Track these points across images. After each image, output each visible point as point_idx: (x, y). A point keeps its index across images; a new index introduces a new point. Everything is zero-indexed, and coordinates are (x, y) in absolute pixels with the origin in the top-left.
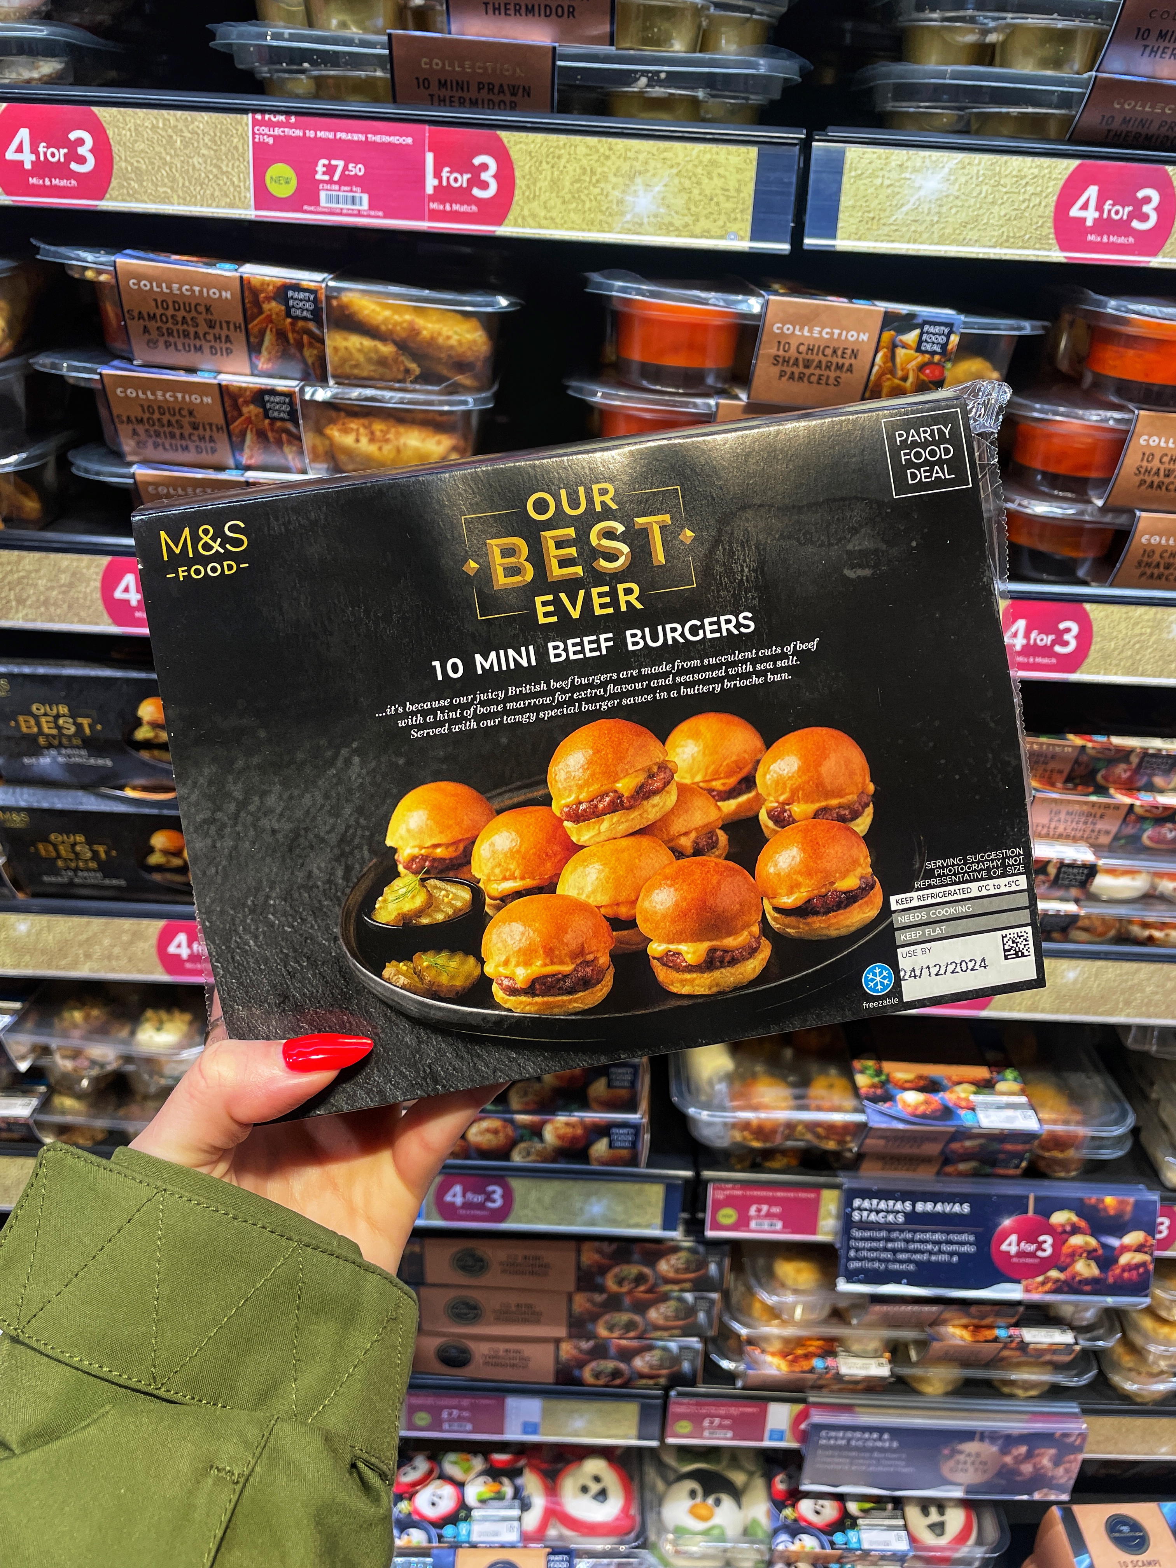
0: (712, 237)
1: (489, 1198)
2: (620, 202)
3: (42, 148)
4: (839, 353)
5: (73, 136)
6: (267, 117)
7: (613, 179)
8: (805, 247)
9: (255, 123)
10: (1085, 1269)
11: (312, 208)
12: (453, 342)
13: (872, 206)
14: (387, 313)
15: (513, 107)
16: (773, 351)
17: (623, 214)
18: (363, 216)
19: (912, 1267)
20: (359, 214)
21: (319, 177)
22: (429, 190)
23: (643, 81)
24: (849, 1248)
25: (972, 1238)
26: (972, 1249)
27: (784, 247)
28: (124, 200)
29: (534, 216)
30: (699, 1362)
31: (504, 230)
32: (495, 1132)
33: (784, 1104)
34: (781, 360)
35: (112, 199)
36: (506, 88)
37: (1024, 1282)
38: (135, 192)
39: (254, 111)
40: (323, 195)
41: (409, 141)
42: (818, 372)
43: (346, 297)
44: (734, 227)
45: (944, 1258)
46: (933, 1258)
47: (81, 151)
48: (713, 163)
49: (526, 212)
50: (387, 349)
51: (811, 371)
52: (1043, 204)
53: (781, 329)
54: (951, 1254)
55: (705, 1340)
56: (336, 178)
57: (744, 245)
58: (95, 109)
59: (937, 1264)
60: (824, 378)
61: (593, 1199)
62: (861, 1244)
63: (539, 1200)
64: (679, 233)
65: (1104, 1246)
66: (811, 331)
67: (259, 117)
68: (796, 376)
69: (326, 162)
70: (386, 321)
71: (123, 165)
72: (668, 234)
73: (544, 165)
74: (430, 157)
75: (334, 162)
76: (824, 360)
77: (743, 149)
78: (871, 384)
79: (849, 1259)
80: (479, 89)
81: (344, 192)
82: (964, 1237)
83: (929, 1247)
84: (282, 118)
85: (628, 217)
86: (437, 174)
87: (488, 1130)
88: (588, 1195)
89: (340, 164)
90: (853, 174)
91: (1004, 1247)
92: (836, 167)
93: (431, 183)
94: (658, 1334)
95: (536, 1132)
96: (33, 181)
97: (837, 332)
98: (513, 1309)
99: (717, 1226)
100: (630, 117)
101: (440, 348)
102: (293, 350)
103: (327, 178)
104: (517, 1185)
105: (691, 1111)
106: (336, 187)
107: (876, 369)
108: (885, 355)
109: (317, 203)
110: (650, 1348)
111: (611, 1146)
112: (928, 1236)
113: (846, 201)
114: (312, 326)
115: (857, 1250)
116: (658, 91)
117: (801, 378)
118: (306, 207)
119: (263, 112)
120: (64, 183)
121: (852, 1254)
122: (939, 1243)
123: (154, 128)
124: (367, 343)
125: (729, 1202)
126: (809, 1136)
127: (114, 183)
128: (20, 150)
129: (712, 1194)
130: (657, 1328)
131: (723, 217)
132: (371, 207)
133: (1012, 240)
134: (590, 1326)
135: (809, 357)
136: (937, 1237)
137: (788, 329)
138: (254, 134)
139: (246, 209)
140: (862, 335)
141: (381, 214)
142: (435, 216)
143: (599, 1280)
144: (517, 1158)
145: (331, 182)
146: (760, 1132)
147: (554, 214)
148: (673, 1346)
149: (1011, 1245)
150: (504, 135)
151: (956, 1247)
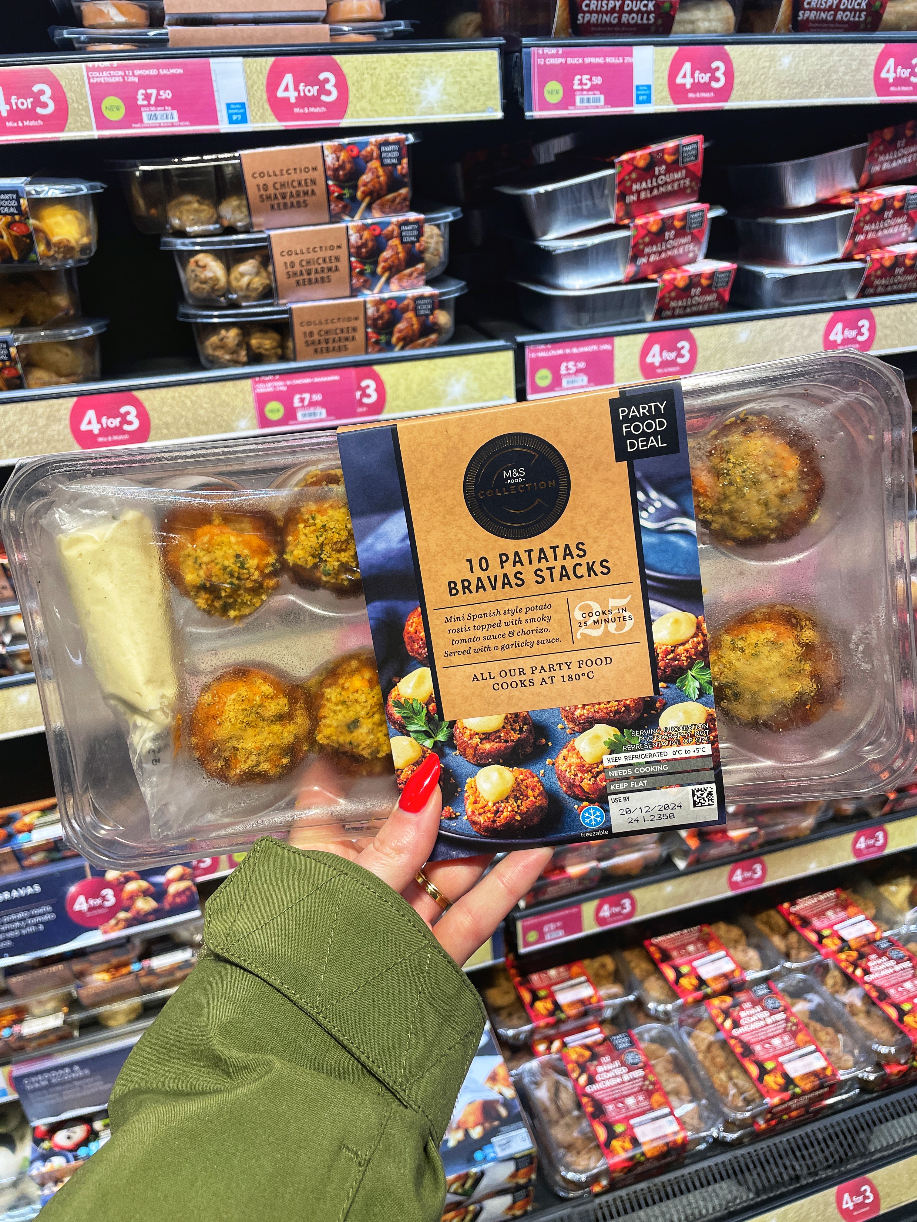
10: (144, 905)
19: (9, 943)
25: (49, 908)
26: (53, 916)
37: (102, 927)
45: (30, 930)
46: (24, 932)
54: (36, 925)
59: (28, 935)
65: (154, 884)
82: (43, 909)
83: (17, 924)
91: (77, 907)
112: (13, 917)
122: (23, 919)
136: (20, 915)
149: (81, 905)
151: (39, 919)
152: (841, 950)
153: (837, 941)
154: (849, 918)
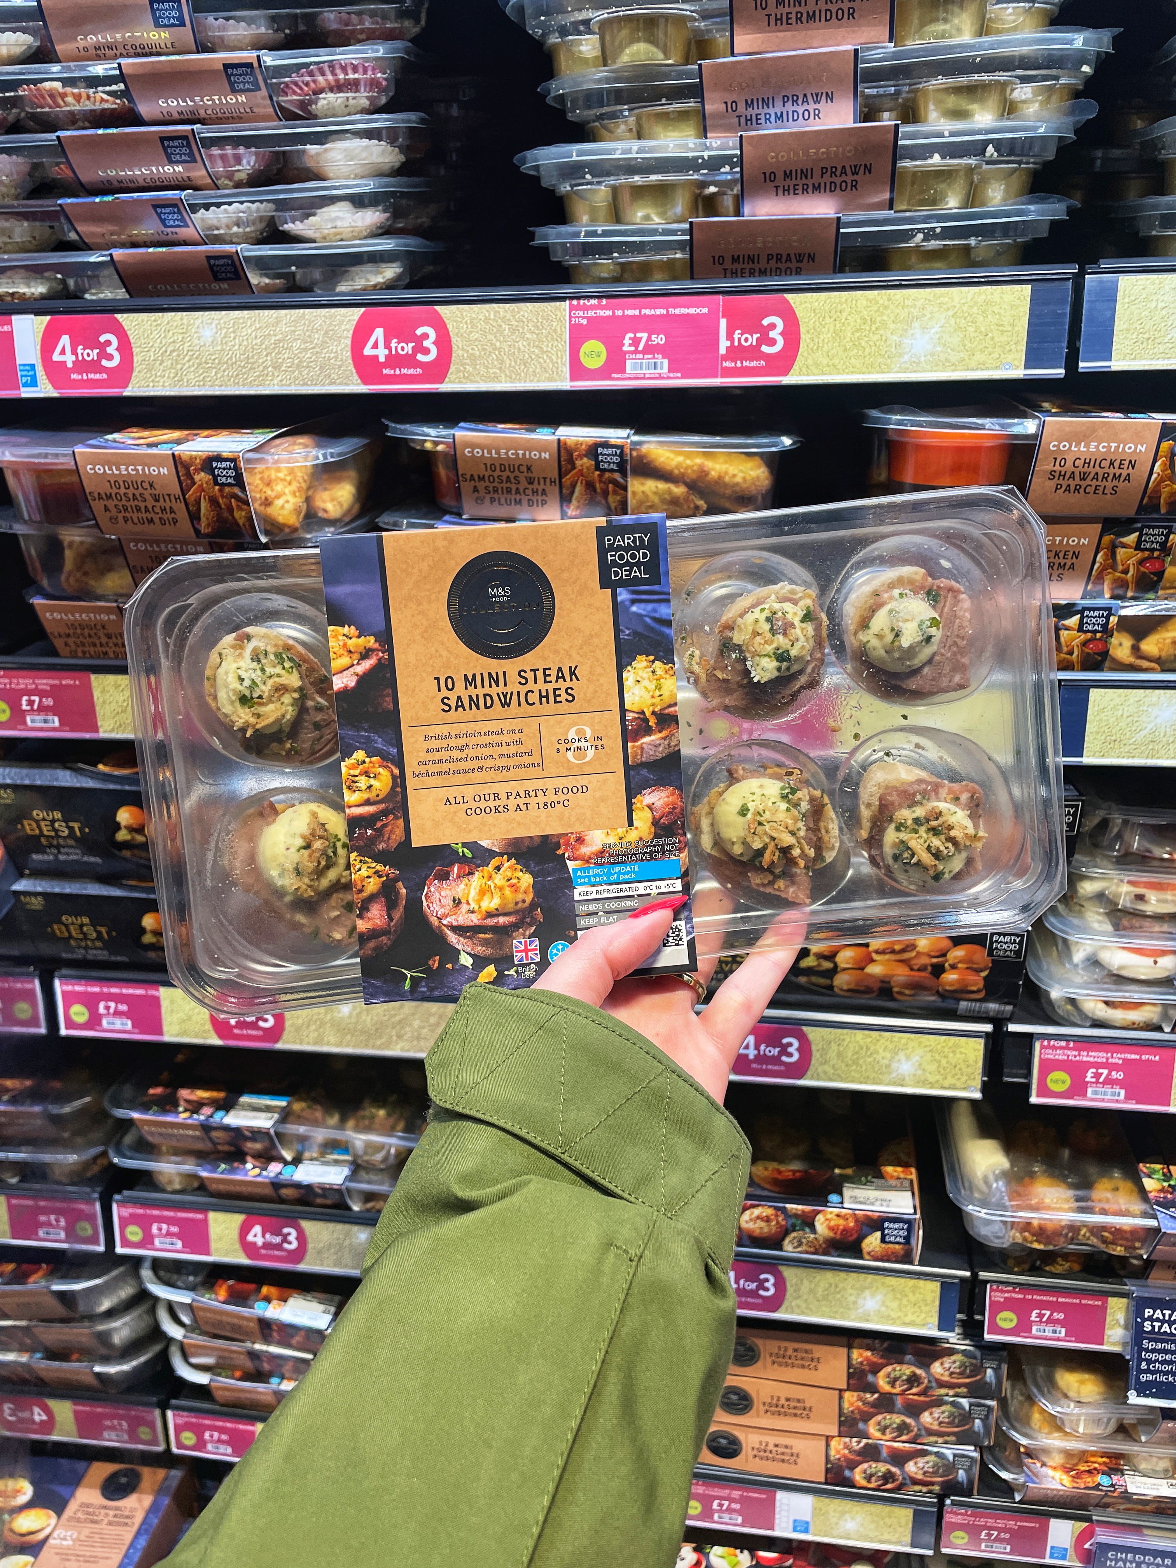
0: (987, 369)
1: (761, 1286)
2: (898, 345)
3: (393, 344)
4: (1117, 464)
5: (419, 332)
6: (582, 302)
7: (892, 326)
8: (1080, 370)
9: (572, 308)
11: (619, 376)
12: (738, 479)
13: (1147, 328)
14: (680, 459)
15: (798, 272)
16: (1050, 467)
17: (901, 355)
18: (664, 378)
20: (660, 377)
21: (625, 348)
22: (722, 351)
23: (920, 236)
24: (1140, 1360)
27: (1060, 372)
28: (460, 382)
29: (817, 365)
30: (976, 1470)
31: (791, 379)
32: (767, 1220)
33: (1066, 1206)
34: (1057, 475)
35: (450, 382)
36: (793, 257)
38: (470, 374)
39: (571, 298)
40: (628, 363)
41: (705, 310)
42: (1094, 482)
43: (644, 449)
44: (1009, 358)
47: (426, 343)
48: (987, 302)
49: (810, 362)
50: (679, 490)
51: (1088, 482)
53: (1058, 446)
55: (981, 1449)
56: (640, 348)
57: (1019, 372)
58: (438, 308)
60: (1101, 489)
61: (867, 1293)
62: (1154, 1357)
63: (811, 1291)
64: (954, 367)
66: (1087, 446)
67: (575, 302)
68: (1072, 488)
69: (632, 335)
70: (678, 466)
71: (461, 353)
72: (944, 370)
73: (828, 320)
74: (723, 323)
75: (638, 335)
76: (1101, 472)
77: (1017, 287)
78: (1149, 491)
79: (1140, 1371)
80: (768, 260)
81: (648, 359)
84: (594, 302)
85: (906, 358)
86: (730, 336)
87: (758, 1218)
88: (862, 1289)
89: (645, 336)
90: (1127, 300)
92: (1110, 296)
93: (724, 345)
94: (933, 1439)
95: (808, 1222)
96: (386, 371)
97: (1113, 445)
98: (783, 1401)
99: (996, 1329)
100: (907, 268)
101: (726, 485)
102: (599, 498)
103: (633, 349)
104: (788, 1273)
105: (970, 1208)
106: (641, 356)
107: (1154, 476)
108: (1164, 463)
109: (623, 371)
110: (924, 1453)
111: (883, 1240)
113: (1119, 325)
114: (617, 476)
115: (1149, 1362)
116: (934, 244)
117: (1076, 490)
118: (613, 375)
119: (578, 298)
120: (411, 371)
121: (1144, 1366)
123: (487, 320)
124: (662, 486)
125: (1008, 1305)
126: (1094, 1241)
127: (452, 368)
128: (375, 346)
129: (991, 1295)
130: (931, 1433)
131: (998, 350)
132: (671, 370)
134: (861, 1425)
135: (1086, 469)
137: (1064, 446)
138: (571, 317)
139: (562, 381)
140: (1139, 447)
141: (679, 375)
142: (727, 372)
143: (870, 1378)
144: (789, 1248)
145: (636, 352)
146: (1041, 1233)
147: (836, 361)
148: (949, 1453)
150: (789, 297)
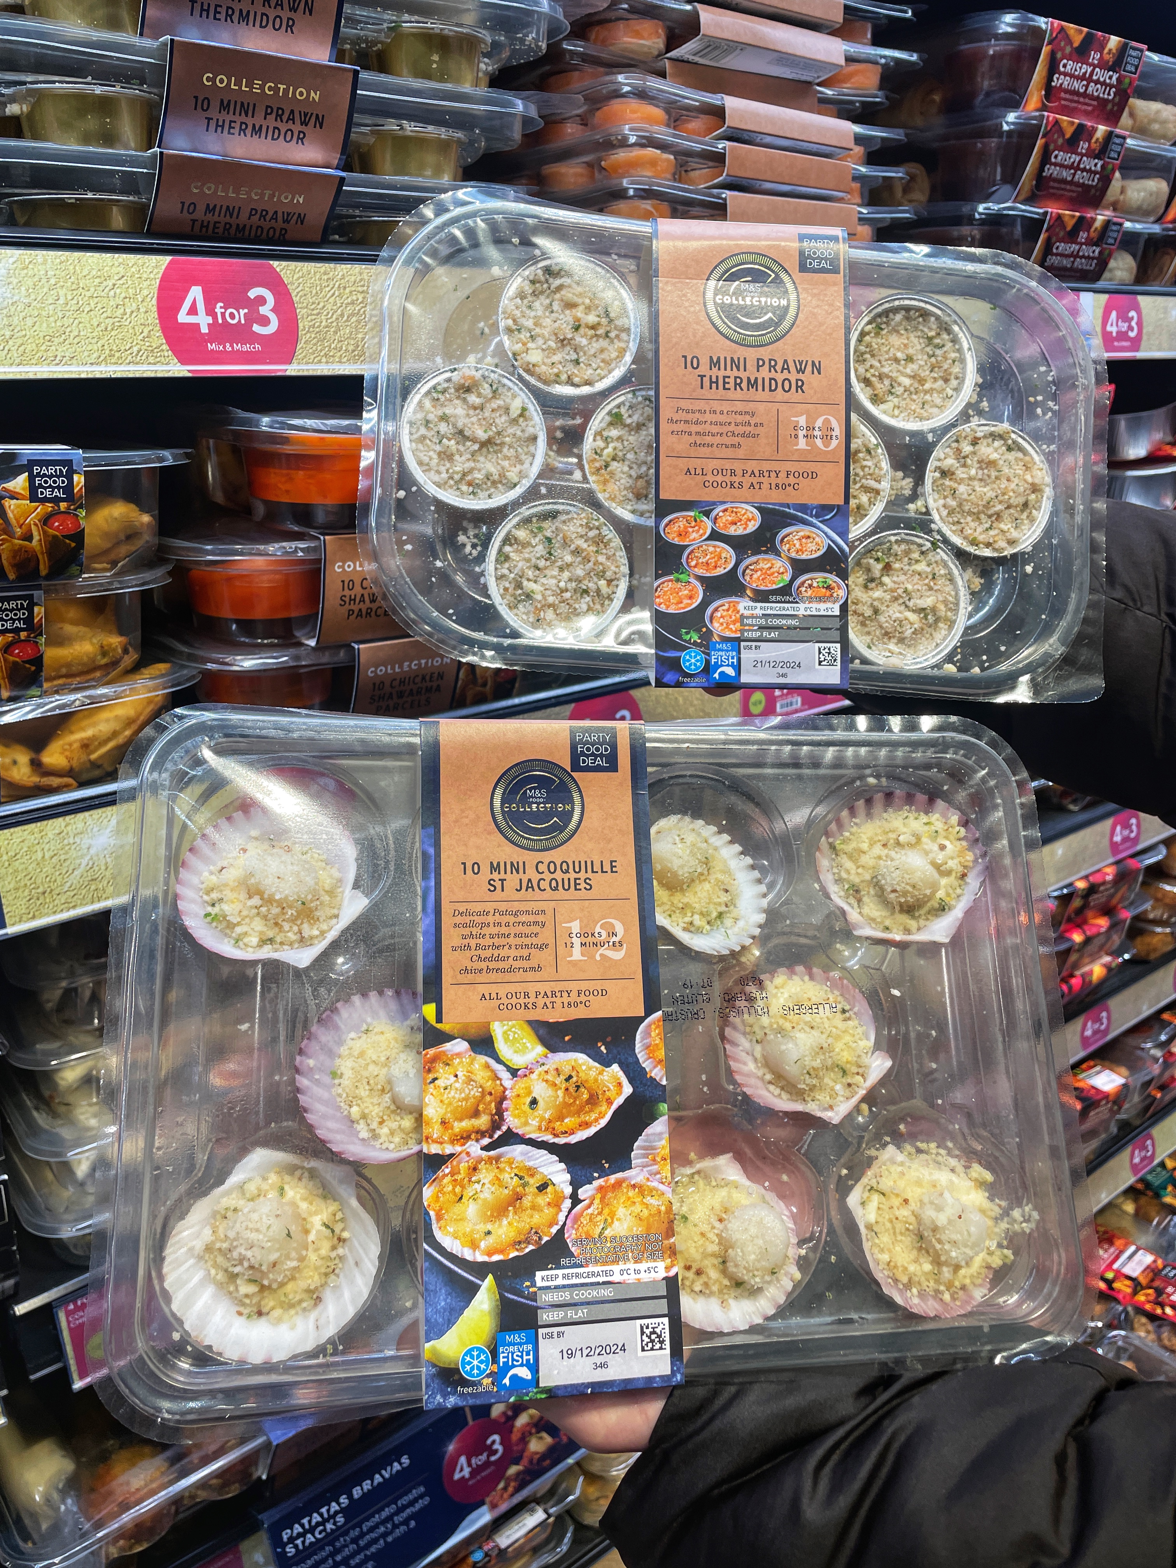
10: (538, 1444)
19: (370, 1565)
25: (422, 1489)
26: (426, 1501)
37: (488, 1500)
45: (401, 1531)
46: (390, 1539)
52: (142, 310)
54: (406, 1522)
59: (396, 1542)
82: (415, 1493)
83: (381, 1530)
91: (457, 1476)
112: (377, 1518)
122: (390, 1518)
133: (117, 355)
136: (386, 1513)
149: (463, 1470)
151: (409, 1511)
152: (1135, 1292)
153: (1128, 1282)
154: (1121, 1252)
